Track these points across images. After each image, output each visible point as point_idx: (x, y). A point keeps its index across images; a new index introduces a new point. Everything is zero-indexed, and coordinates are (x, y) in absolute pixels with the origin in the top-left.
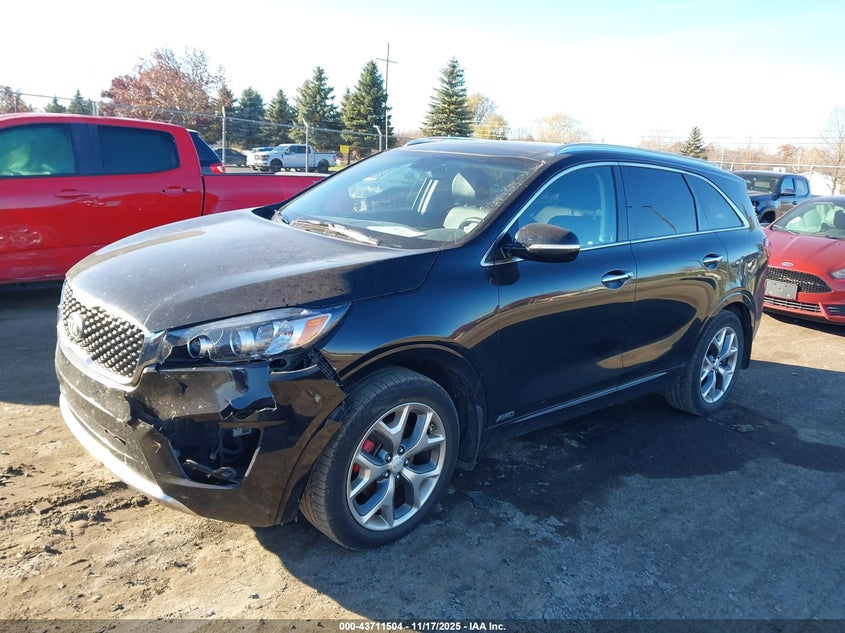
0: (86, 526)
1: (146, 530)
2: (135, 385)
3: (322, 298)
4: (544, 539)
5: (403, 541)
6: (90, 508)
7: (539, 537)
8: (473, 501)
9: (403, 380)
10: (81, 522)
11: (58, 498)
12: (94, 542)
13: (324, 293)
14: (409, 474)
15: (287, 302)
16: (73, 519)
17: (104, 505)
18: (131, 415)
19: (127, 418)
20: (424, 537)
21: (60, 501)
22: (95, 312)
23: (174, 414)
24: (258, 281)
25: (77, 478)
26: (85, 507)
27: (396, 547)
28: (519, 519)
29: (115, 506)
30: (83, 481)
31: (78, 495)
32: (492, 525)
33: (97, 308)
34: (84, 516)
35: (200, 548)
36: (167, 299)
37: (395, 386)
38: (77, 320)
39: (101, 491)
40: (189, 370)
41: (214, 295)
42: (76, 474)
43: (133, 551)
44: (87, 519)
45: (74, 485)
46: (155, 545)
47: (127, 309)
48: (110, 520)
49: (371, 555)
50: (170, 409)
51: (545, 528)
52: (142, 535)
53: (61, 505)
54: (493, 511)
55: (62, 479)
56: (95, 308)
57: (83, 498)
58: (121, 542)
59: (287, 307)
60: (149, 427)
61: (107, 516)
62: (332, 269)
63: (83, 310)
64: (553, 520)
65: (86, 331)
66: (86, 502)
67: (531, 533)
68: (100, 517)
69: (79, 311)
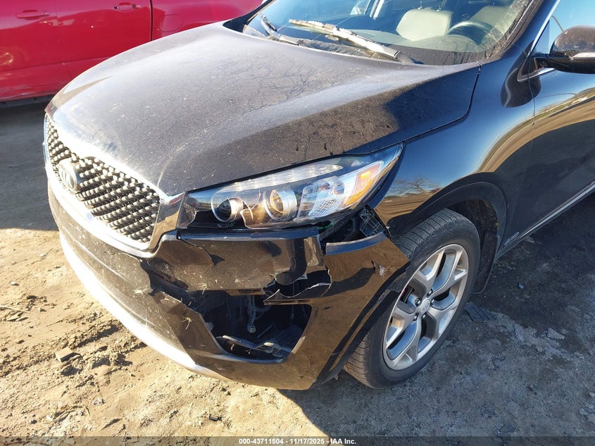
0: (109, 373)
1: (170, 374)
2: (153, 251)
3: (369, 139)
4: (554, 356)
5: (424, 370)
6: (109, 350)
7: (548, 356)
8: (468, 314)
9: (443, 224)
10: (104, 368)
11: (76, 338)
12: (122, 394)
13: (370, 132)
14: (433, 312)
15: (331, 149)
16: (96, 365)
17: (123, 345)
18: (152, 286)
19: (147, 288)
20: (441, 362)
21: (78, 342)
22: (90, 162)
23: (204, 286)
24: (288, 120)
25: (89, 311)
26: (104, 348)
27: (419, 379)
28: (524, 335)
29: (133, 346)
30: (95, 315)
31: (94, 332)
32: (498, 342)
33: (92, 159)
34: (105, 361)
35: (229, 394)
36: (180, 149)
37: (436, 232)
38: (68, 167)
39: (114, 326)
40: (219, 239)
41: (238, 142)
42: (87, 305)
43: (162, 404)
44: (109, 364)
45: (88, 320)
46: (184, 392)
47: (131, 162)
48: (131, 363)
49: (399, 390)
50: (200, 280)
51: (550, 343)
52: (168, 380)
53: (80, 345)
54: (491, 325)
55: (75, 312)
56: (89, 158)
57: (100, 335)
58: (149, 392)
59: (332, 156)
60: (175, 301)
61: (128, 358)
62: (370, 99)
63: (74, 158)
64: (553, 333)
65: (81, 185)
66: (104, 341)
67: (540, 349)
68: (121, 361)
69: (69, 159)
